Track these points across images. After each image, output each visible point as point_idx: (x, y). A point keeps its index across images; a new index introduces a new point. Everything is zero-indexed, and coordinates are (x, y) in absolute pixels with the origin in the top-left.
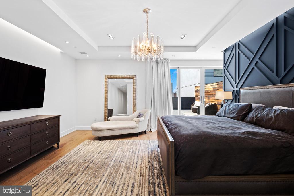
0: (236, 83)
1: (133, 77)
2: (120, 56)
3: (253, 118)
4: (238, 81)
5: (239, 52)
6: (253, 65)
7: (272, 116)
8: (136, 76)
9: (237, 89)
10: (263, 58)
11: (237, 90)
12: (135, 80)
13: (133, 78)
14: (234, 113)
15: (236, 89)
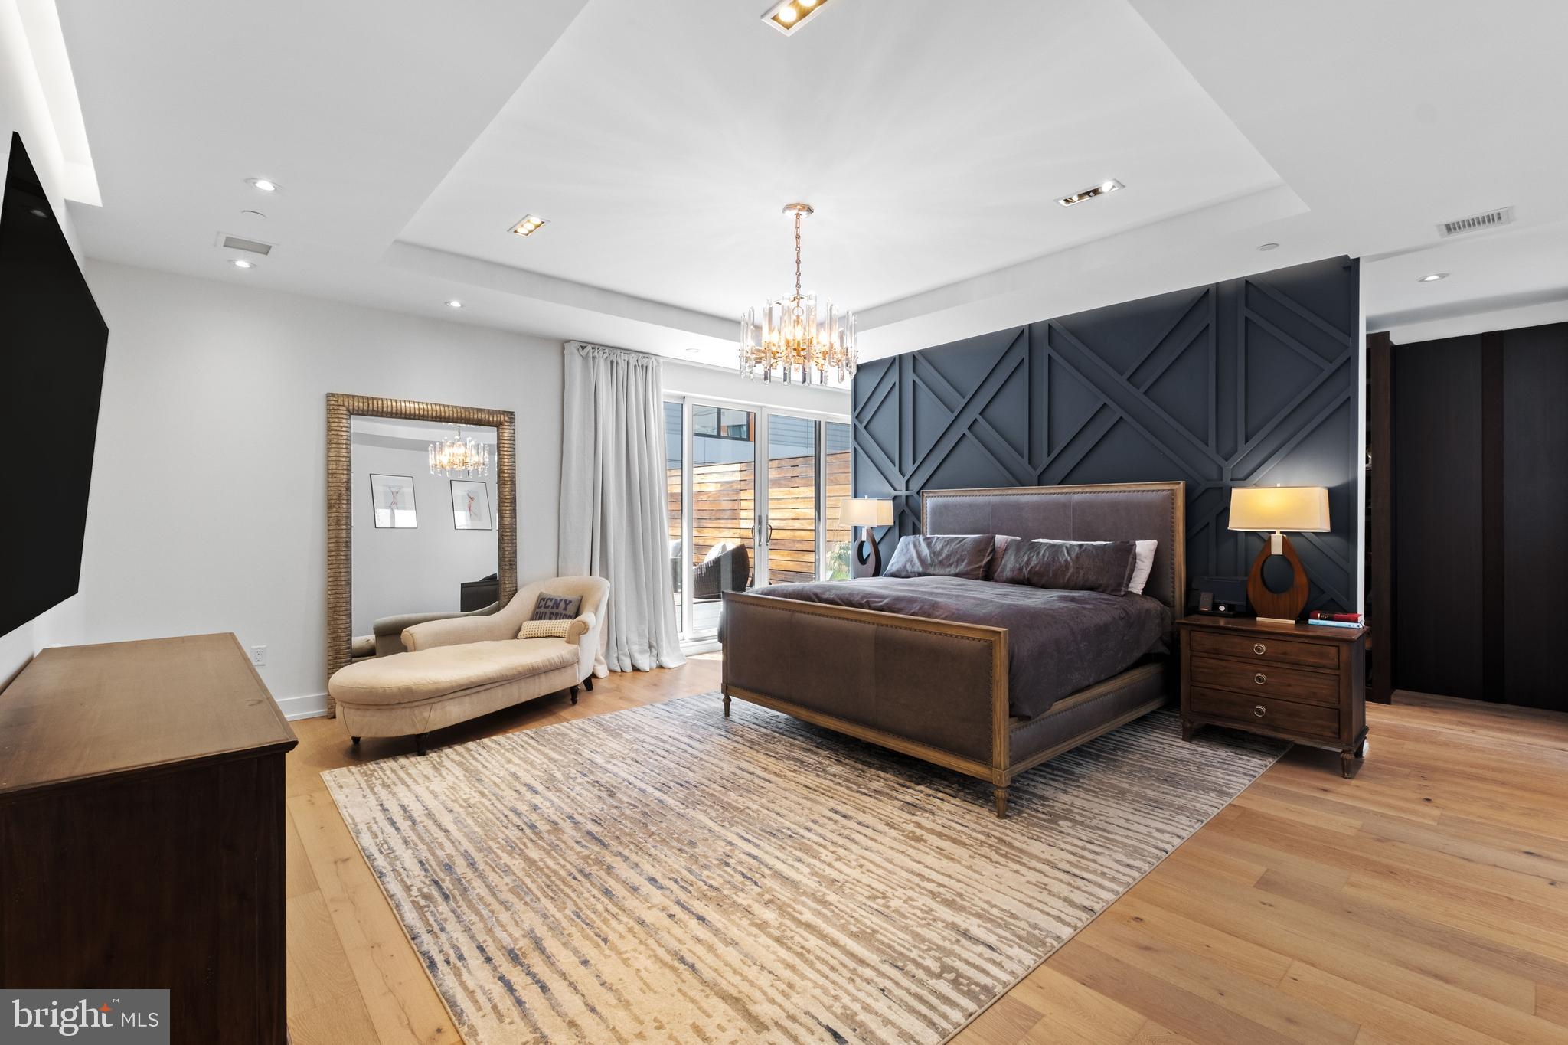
0: (904, 476)
1: (499, 421)
2: (456, 304)
3: (1021, 569)
4: (910, 468)
5: (914, 381)
6: (962, 427)
7: (1066, 561)
8: (512, 413)
9: (908, 493)
10: (992, 412)
11: (907, 497)
12: (506, 435)
13: (498, 425)
14: (957, 562)
15: (903, 493)
